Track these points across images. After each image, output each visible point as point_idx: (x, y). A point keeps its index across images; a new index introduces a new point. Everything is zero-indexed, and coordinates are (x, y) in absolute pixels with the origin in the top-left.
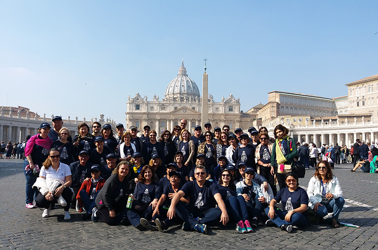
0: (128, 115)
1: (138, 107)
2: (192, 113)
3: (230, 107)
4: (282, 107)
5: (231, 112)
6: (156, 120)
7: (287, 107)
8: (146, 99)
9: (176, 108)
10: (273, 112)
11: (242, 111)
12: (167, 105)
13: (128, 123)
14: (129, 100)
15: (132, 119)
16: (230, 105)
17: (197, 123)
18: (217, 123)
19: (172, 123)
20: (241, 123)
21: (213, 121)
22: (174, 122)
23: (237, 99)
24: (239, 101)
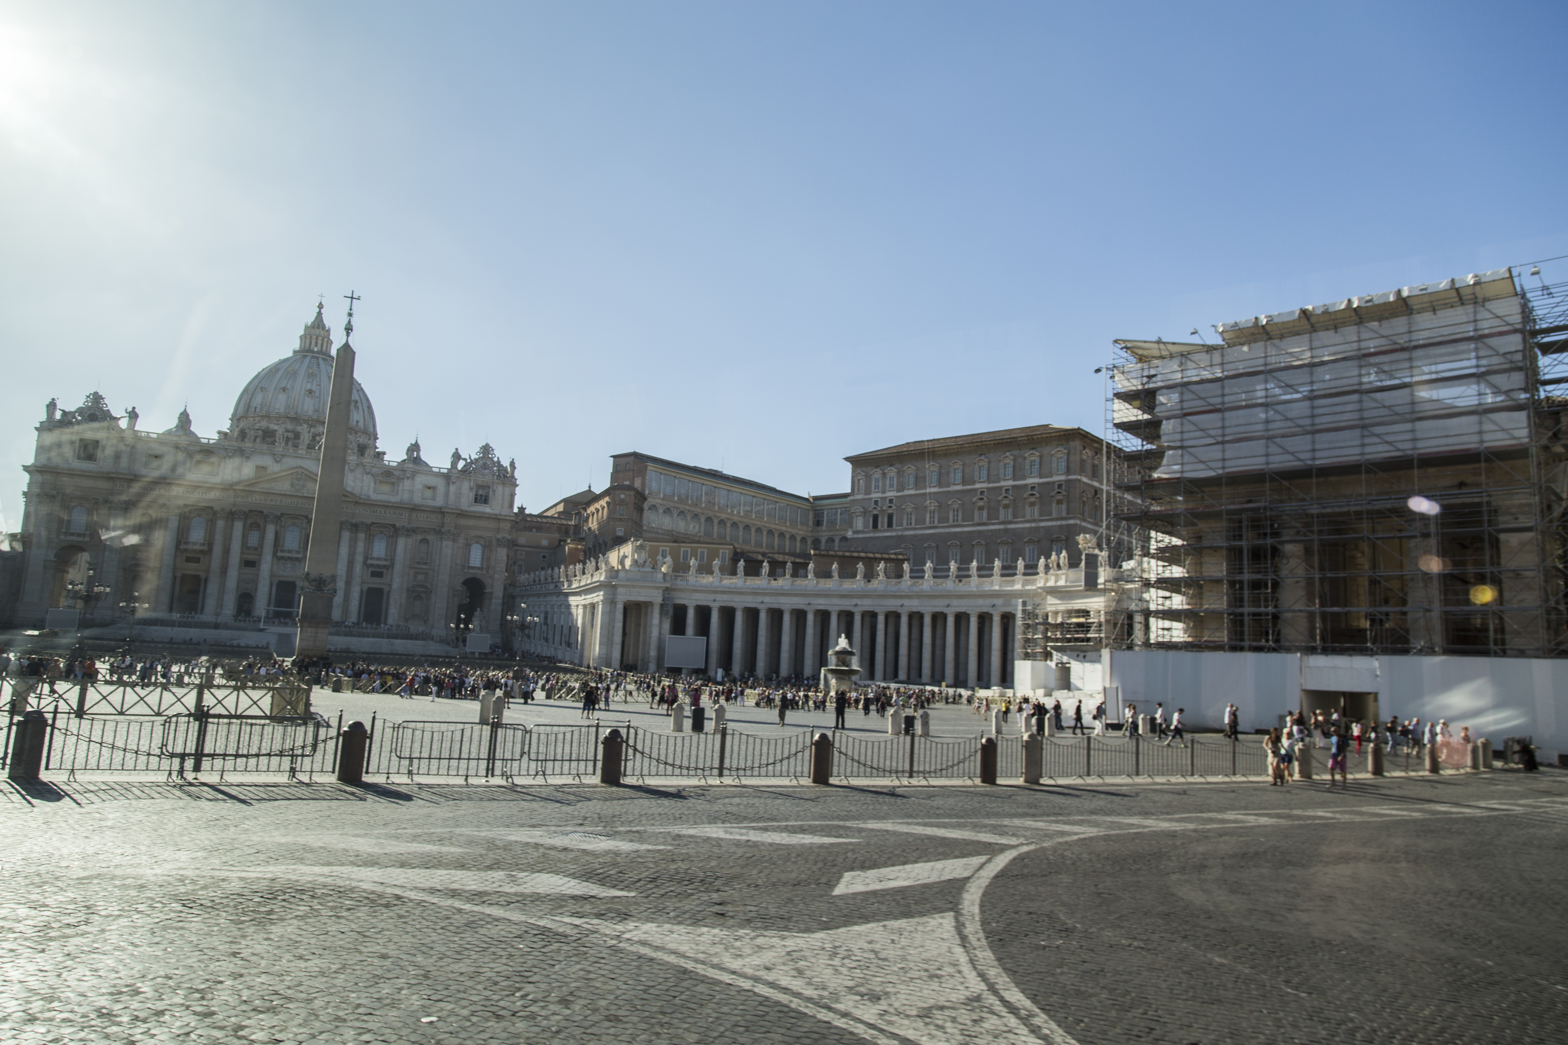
1: (88, 450)
3: (479, 487)
4: (653, 508)
7: (668, 511)
8: (131, 424)
10: (620, 520)
11: (522, 509)
12: (223, 453)
14: (53, 414)
15: (54, 493)
16: (480, 483)
17: (346, 535)
18: (425, 541)
19: (238, 526)
20: (516, 551)
21: (408, 530)
22: (249, 522)
23: (506, 463)
24: (513, 472)
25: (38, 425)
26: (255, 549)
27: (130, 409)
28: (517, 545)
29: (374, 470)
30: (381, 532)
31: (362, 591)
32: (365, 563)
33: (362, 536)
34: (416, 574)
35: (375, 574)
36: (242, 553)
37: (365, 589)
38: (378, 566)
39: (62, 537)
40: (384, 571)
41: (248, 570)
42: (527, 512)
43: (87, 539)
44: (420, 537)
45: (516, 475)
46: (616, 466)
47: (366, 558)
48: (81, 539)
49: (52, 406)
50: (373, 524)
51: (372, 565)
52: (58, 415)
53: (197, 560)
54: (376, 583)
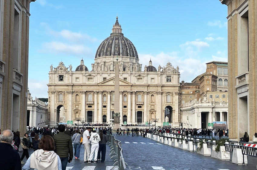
0: (50, 87)
1: (61, 78)
2: (123, 84)
4: (220, 80)
5: (169, 83)
6: (82, 92)
7: (226, 80)
8: (71, 69)
9: (105, 78)
10: (208, 85)
12: (94, 75)
13: (50, 96)
14: (52, 69)
15: (55, 91)
16: (168, 75)
17: (129, 96)
18: (152, 95)
19: (100, 96)
20: (182, 96)
21: (147, 93)
22: (103, 94)
23: (175, 68)
24: (178, 70)
25: (49, 73)
26: (106, 102)
27: (70, 65)
28: (182, 94)
29: (136, 75)
30: (140, 94)
31: (136, 112)
32: (135, 104)
33: (134, 96)
34: (151, 106)
35: (139, 107)
36: (102, 104)
37: (137, 112)
38: (140, 104)
39: (58, 103)
40: (142, 106)
41: (104, 108)
42: (185, 82)
43: (64, 103)
44: (151, 95)
45: (179, 71)
46: (207, 67)
47: (136, 102)
48: (62, 103)
49: (51, 67)
50: (137, 91)
51: (138, 104)
52: (53, 69)
53: (91, 107)
54: (139, 110)
